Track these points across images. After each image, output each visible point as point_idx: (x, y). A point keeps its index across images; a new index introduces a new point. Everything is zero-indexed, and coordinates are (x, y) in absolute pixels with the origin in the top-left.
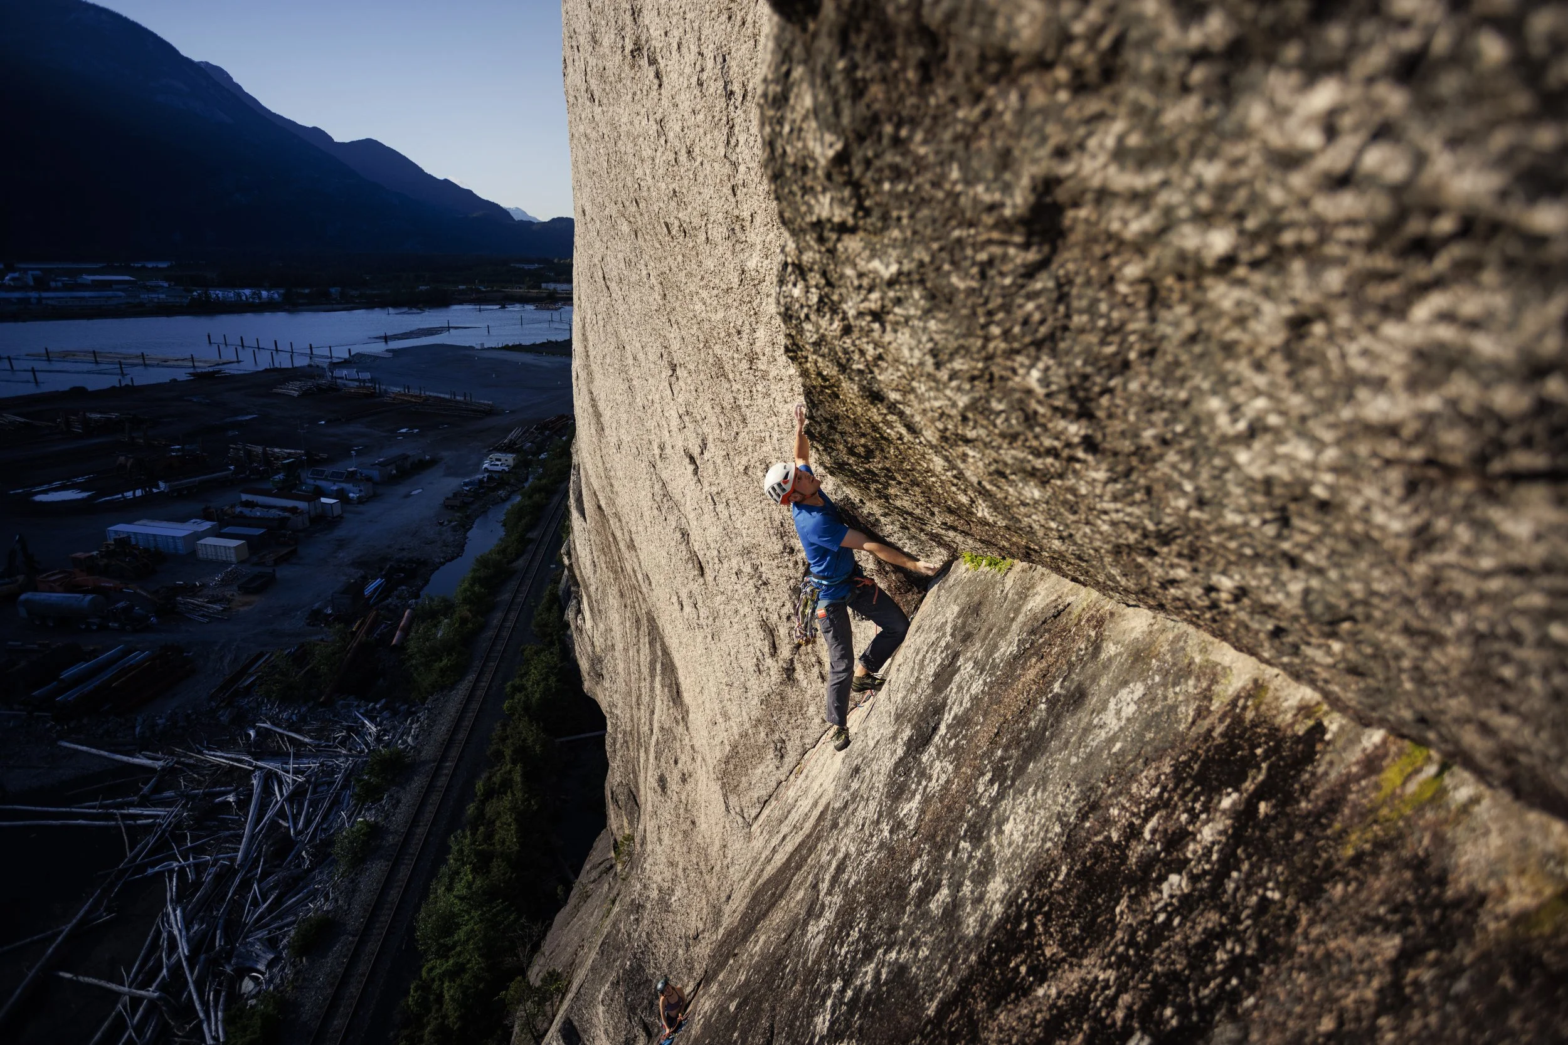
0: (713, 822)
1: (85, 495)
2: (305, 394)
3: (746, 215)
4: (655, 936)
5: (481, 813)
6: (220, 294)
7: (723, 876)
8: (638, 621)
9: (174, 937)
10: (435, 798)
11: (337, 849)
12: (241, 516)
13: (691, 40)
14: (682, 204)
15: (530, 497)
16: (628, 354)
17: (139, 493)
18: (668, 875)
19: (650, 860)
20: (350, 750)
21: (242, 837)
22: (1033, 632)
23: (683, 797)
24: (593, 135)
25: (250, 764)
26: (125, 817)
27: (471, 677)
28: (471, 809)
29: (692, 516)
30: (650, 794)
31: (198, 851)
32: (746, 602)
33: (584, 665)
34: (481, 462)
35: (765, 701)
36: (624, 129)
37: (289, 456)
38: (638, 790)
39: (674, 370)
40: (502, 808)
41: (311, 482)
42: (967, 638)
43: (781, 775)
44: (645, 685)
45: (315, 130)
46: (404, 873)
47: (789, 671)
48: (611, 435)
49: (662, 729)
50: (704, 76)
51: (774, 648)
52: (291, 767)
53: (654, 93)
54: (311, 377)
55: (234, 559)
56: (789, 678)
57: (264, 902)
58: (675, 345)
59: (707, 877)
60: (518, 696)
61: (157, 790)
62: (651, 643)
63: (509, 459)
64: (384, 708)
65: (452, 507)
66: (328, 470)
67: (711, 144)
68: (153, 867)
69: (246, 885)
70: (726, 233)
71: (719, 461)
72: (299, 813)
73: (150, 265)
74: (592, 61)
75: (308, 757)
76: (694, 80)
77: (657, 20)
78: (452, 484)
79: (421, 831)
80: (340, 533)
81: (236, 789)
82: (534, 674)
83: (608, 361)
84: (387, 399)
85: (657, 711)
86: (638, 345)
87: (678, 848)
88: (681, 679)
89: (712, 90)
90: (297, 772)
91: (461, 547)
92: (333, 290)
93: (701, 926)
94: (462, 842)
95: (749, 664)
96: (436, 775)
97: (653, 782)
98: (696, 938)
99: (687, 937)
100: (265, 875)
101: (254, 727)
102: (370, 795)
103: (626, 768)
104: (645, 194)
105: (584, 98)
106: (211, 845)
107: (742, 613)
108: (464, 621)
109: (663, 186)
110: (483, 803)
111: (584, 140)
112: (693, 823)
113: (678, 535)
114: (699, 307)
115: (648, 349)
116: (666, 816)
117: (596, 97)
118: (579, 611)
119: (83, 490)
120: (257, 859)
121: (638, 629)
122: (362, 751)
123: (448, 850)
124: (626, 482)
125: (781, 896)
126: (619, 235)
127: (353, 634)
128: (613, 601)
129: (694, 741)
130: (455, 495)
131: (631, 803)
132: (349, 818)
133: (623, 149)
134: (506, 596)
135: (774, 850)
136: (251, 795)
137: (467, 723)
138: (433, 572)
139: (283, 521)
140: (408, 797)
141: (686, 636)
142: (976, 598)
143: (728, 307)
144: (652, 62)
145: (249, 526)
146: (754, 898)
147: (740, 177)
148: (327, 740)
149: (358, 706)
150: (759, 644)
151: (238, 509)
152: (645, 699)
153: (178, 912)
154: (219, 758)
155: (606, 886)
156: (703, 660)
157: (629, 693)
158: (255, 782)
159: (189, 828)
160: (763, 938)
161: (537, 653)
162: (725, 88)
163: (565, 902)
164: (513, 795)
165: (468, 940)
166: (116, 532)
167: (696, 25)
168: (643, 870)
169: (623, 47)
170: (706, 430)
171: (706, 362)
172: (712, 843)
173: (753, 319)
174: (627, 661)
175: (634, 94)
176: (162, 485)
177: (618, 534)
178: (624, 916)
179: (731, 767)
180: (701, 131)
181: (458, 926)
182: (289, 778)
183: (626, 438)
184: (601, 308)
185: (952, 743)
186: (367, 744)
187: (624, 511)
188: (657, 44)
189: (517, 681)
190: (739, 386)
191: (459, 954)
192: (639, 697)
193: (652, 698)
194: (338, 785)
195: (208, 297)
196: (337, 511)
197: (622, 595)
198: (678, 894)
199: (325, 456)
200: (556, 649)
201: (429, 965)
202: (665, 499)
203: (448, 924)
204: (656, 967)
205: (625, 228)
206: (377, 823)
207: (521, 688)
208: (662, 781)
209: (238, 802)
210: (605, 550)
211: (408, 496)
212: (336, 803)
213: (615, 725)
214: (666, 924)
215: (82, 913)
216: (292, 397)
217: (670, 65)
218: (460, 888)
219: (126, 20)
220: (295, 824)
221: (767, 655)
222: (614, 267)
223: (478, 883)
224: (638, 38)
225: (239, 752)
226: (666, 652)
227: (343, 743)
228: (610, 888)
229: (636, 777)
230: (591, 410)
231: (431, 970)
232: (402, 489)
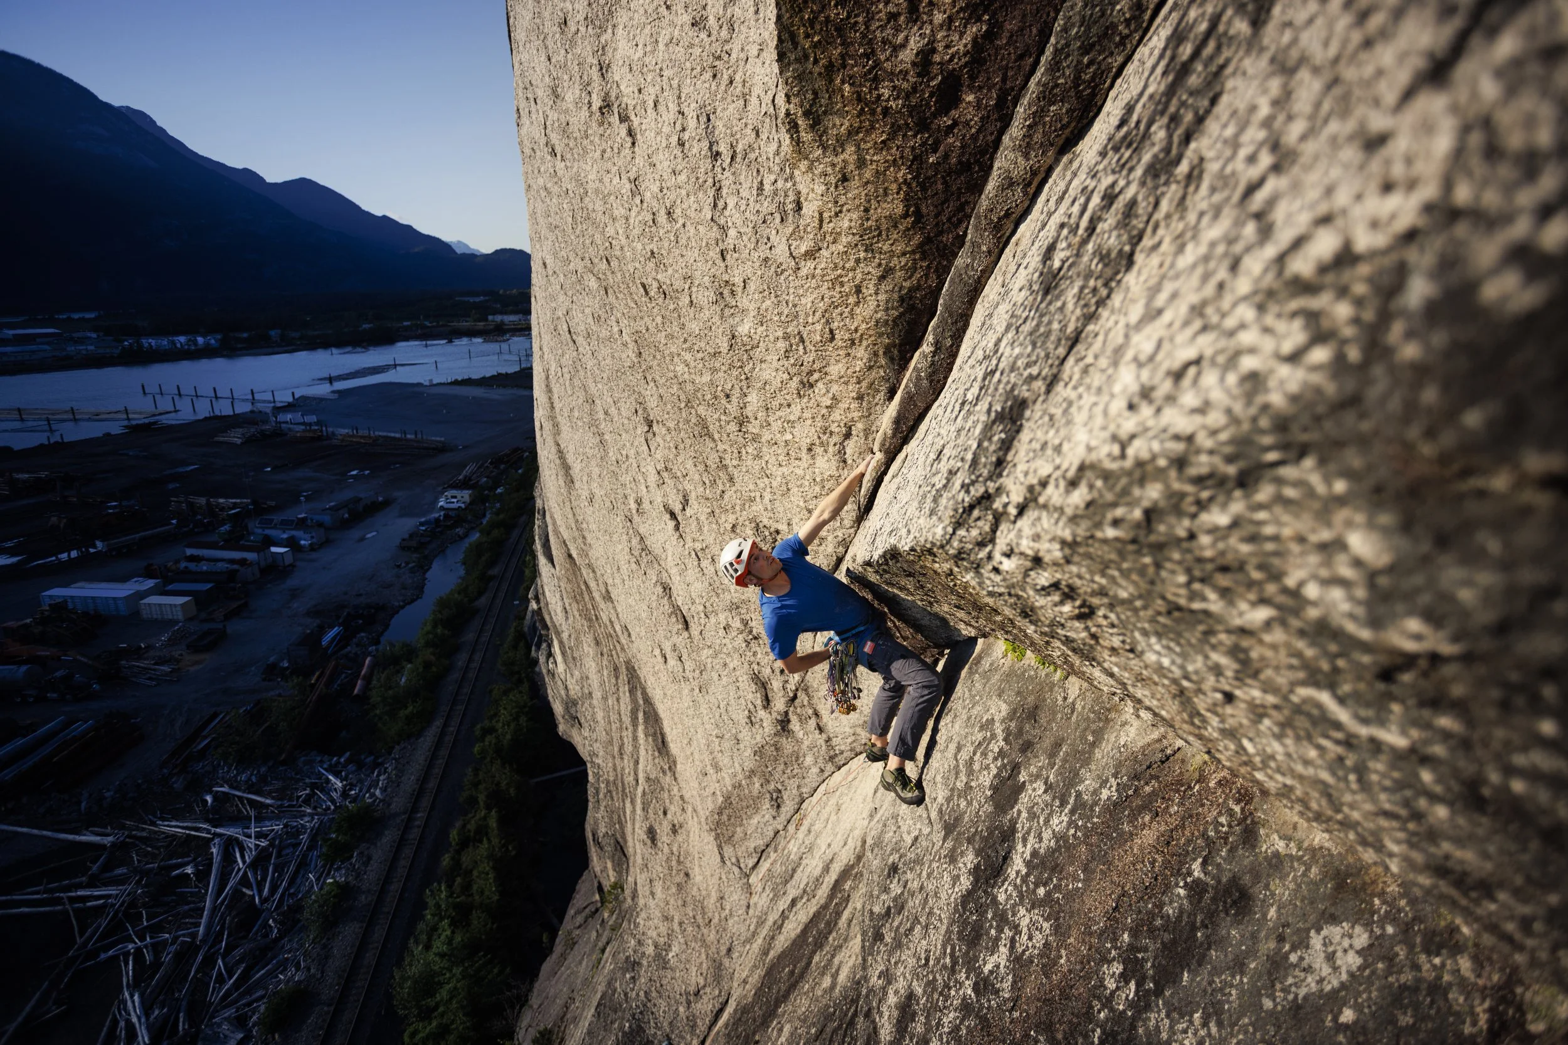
0: (708, 873)
1: (15, 559)
2: (248, 441)
3: (738, 280)
4: (654, 994)
5: (456, 863)
6: (153, 342)
7: (722, 929)
8: (616, 669)
9: (133, 1025)
10: (408, 852)
11: (306, 914)
12: (186, 571)
13: (669, 99)
14: (660, 265)
15: (488, 534)
16: (599, 408)
17: (74, 554)
18: (663, 930)
19: (643, 915)
20: (315, 808)
21: (203, 909)
22: (1136, 777)
23: (675, 849)
24: (555, 190)
25: (208, 832)
26: (72, 900)
27: (438, 723)
28: (446, 860)
29: (674, 571)
30: (639, 846)
31: (155, 929)
32: (736, 656)
33: (558, 708)
34: (436, 500)
35: (759, 752)
36: (591, 186)
37: (235, 506)
38: (626, 841)
39: (650, 426)
40: (479, 858)
41: (260, 531)
42: (1027, 747)
43: (779, 824)
44: (627, 735)
45: (246, 171)
46: (379, 933)
47: (784, 723)
48: (582, 489)
49: (648, 779)
50: (686, 136)
51: (767, 701)
52: (253, 831)
53: (627, 152)
54: (253, 423)
55: (180, 617)
56: (783, 729)
57: (230, 978)
58: (652, 402)
59: (705, 931)
60: (488, 739)
61: (107, 867)
62: (632, 691)
63: (465, 495)
64: (349, 761)
65: (409, 548)
66: (277, 518)
67: (695, 206)
68: (106, 951)
69: (209, 961)
70: (712, 297)
71: (703, 518)
72: (264, 879)
73: (76, 316)
74: (553, 116)
75: (270, 819)
76: (674, 140)
77: (629, 76)
78: (406, 525)
79: (395, 887)
80: (292, 582)
81: (194, 860)
82: (504, 715)
83: (576, 414)
84: (335, 442)
85: (641, 760)
86: (609, 400)
87: (672, 901)
88: (667, 729)
89: (695, 151)
90: (259, 836)
91: (420, 588)
92: (273, 333)
93: (702, 982)
94: (440, 895)
95: (741, 717)
96: (407, 828)
97: (641, 833)
98: (697, 994)
99: (688, 994)
100: (230, 948)
101: (210, 792)
102: (338, 853)
103: (611, 818)
104: (618, 253)
105: (543, 152)
106: (169, 922)
107: (731, 666)
108: (427, 665)
109: (639, 246)
110: (458, 852)
111: (543, 194)
112: (687, 875)
113: (660, 589)
114: (680, 368)
115: (621, 404)
116: (658, 868)
117: (558, 150)
118: (550, 655)
119: (13, 555)
120: (221, 933)
121: (617, 678)
122: (328, 808)
123: (425, 906)
124: (599, 535)
125: (802, 976)
126: (587, 291)
127: (313, 686)
128: (588, 649)
129: (684, 792)
130: (411, 536)
131: (619, 854)
132: (318, 880)
133: (590, 207)
134: (470, 636)
135: (784, 916)
136: (210, 865)
137: (437, 771)
138: (392, 616)
139: (232, 575)
140: (380, 852)
141: (671, 689)
142: (1031, 699)
143: (714, 371)
144: (624, 119)
145: (195, 581)
146: (769, 973)
147: (730, 242)
148: (290, 799)
149: (321, 762)
150: (750, 696)
151: (183, 565)
152: (628, 748)
153: (136, 998)
154: (174, 828)
155: (594, 934)
156: (691, 712)
157: (611, 742)
158: (214, 850)
159: (145, 905)
160: (787, 1029)
161: (506, 693)
162: (710, 148)
163: (550, 950)
164: (489, 840)
165: (451, 999)
166: (50, 597)
167: (675, 83)
168: (637, 925)
169: (590, 104)
170: (688, 487)
171: (688, 421)
172: (709, 895)
173: (744, 383)
174: (607, 710)
175: (604, 151)
176: (99, 545)
177: (592, 584)
178: (619, 975)
179: (725, 817)
180: (684, 192)
181: (441, 984)
182: (251, 843)
183: (599, 492)
184: (567, 360)
185: (1041, 891)
186: (333, 801)
187: (599, 564)
188: (629, 101)
189: (487, 724)
190: (726, 447)
191: (442, 1015)
192: (621, 747)
193: (636, 747)
194: (304, 846)
195: (141, 346)
196: (289, 560)
197: (598, 643)
198: (675, 949)
199: (273, 503)
200: (525, 687)
201: (411, 1029)
202: (644, 553)
203: (428, 984)
204: (656, 1027)
205: (593, 283)
206: (347, 883)
207: (491, 730)
208: (652, 833)
209: (197, 873)
210: (577, 597)
211: (362, 539)
212: (303, 865)
213: (596, 775)
214: (664, 982)
215: (28, 1009)
216: (235, 444)
217: (646, 124)
218: (439, 945)
219: (39, 67)
220: (260, 892)
221: (759, 707)
222: (581, 321)
223: (458, 938)
224: (607, 94)
225: (196, 820)
226: (648, 701)
227: (307, 801)
228: (599, 935)
229: (622, 828)
230: (558, 461)
231: (413, 1035)
232: (355, 533)
